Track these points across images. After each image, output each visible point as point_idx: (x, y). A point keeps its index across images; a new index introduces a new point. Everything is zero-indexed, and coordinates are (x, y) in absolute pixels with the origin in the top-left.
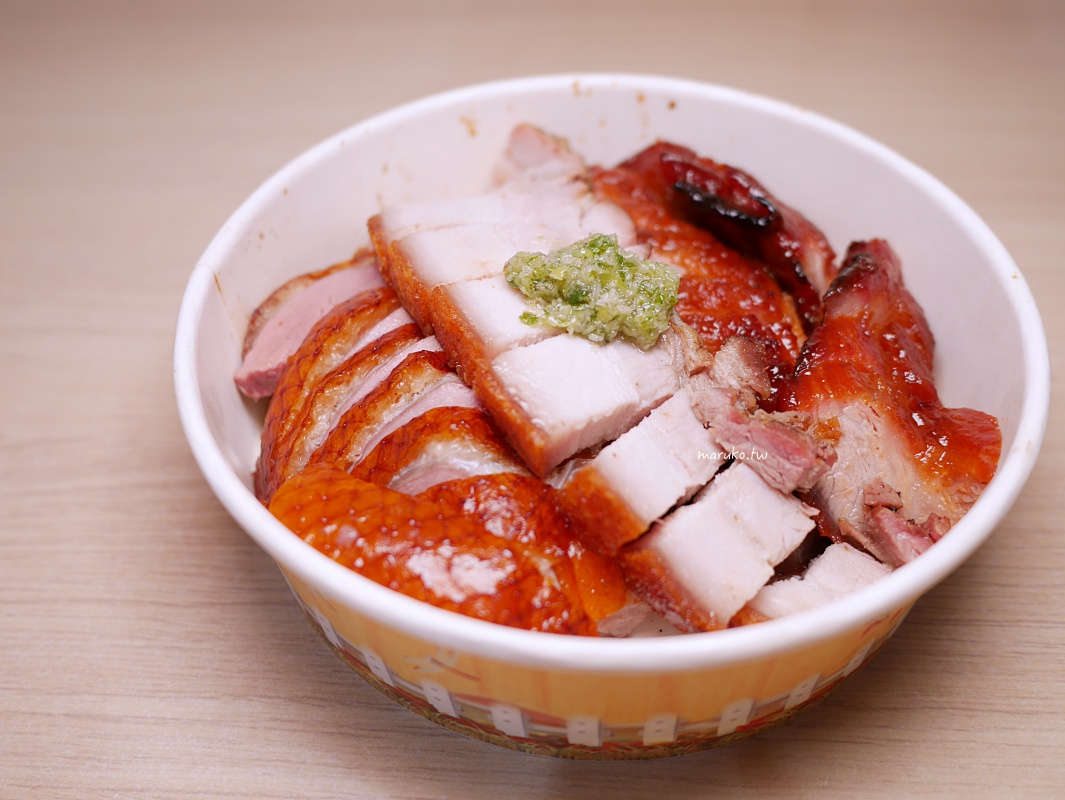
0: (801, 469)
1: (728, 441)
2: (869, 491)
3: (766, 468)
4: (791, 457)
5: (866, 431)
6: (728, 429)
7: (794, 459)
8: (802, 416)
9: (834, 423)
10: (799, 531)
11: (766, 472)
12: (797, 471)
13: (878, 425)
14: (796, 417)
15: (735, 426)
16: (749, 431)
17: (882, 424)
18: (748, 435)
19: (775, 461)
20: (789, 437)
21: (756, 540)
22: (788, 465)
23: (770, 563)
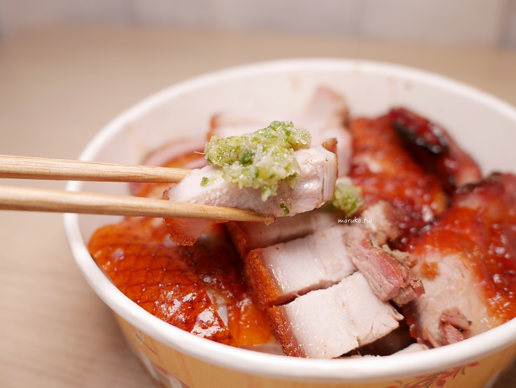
0: (392, 286)
1: (356, 257)
2: (446, 314)
3: (373, 280)
4: (388, 277)
5: (456, 275)
6: (358, 250)
7: (390, 279)
8: (412, 257)
9: (434, 265)
10: (385, 326)
11: (372, 282)
12: (390, 287)
13: (465, 274)
14: (408, 257)
15: (362, 249)
16: (369, 254)
17: (468, 274)
18: (368, 256)
19: (379, 277)
20: (391, 264)
21: (353, 322)
22: (386, 282)
23: (358, 341)
